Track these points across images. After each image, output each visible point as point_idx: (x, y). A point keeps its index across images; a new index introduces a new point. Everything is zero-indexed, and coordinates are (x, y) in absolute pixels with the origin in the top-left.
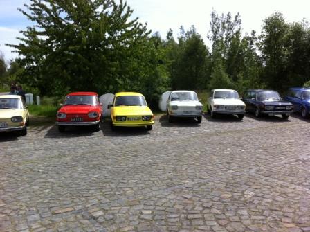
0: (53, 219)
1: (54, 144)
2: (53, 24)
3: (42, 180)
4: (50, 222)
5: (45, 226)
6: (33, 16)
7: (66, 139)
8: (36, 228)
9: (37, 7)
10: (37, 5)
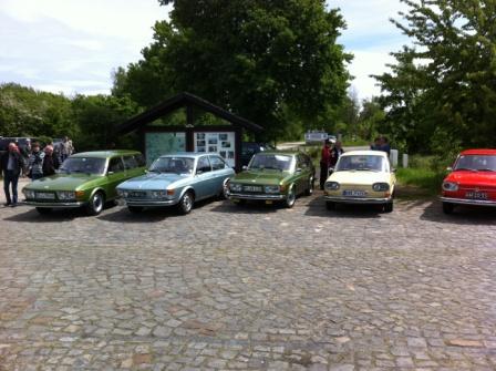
0: (448, 353)
1: (436, 231)
2: (441, 38)
3: (424, 286)
4: (444, 356)
5: (437, 360)
6: (410, 29)
7: (456, 225)
8: (423, 360)
9: (419, 14)
10: (419, 11)
